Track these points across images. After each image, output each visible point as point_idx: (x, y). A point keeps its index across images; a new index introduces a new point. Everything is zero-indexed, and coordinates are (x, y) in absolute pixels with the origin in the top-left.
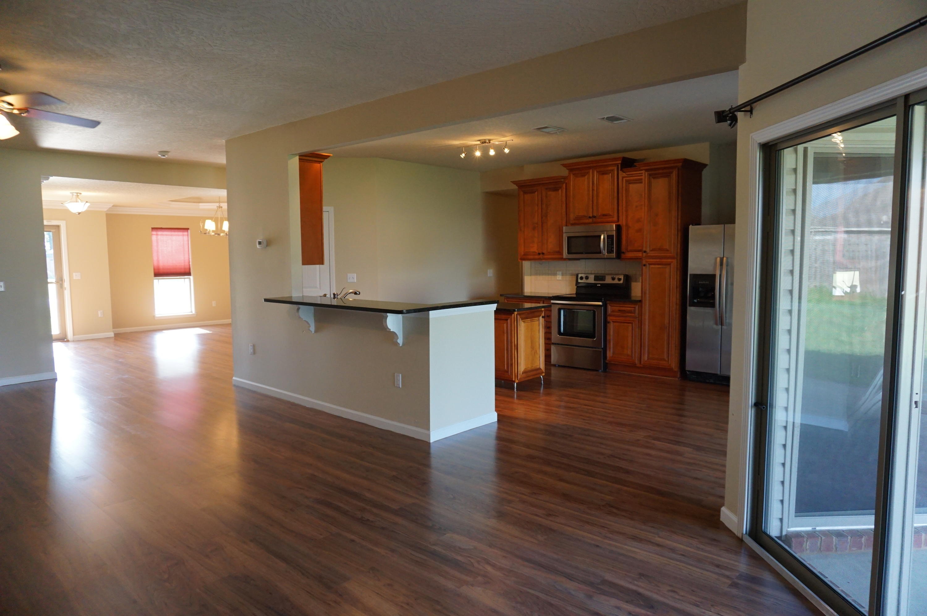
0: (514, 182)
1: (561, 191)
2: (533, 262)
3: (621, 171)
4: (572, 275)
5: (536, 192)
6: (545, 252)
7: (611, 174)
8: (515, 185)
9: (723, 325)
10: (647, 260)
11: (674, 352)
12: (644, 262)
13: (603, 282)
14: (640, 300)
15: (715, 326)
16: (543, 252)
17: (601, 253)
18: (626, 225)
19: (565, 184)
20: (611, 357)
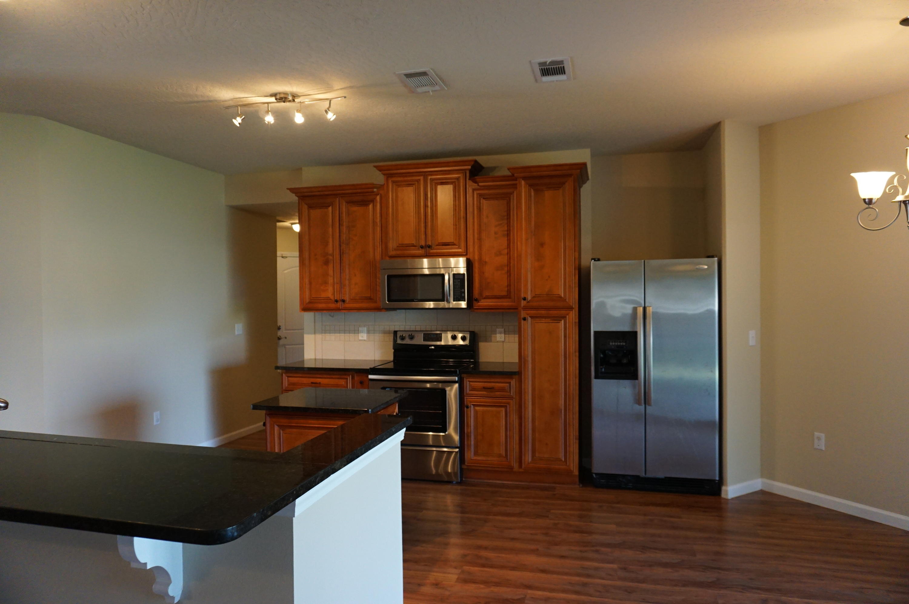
0: (292, 190)
1: (373, 205)
2: (318, 314)
3: (470, 181)
4: (385, 332)
5: (329, 206)
6: (347, 298)
7: (454, 184)
8: (294, 195)
9: (650, 405)
10: (529, 312)
11: (574, 448)
12: (523, 314)
13: (438, 343)
14: (518, 372)
15: (637, 407)
16: (342, 299)
17: (444, 301)
18: (480, 259)
19: (380, 196)
20: (472, 460)
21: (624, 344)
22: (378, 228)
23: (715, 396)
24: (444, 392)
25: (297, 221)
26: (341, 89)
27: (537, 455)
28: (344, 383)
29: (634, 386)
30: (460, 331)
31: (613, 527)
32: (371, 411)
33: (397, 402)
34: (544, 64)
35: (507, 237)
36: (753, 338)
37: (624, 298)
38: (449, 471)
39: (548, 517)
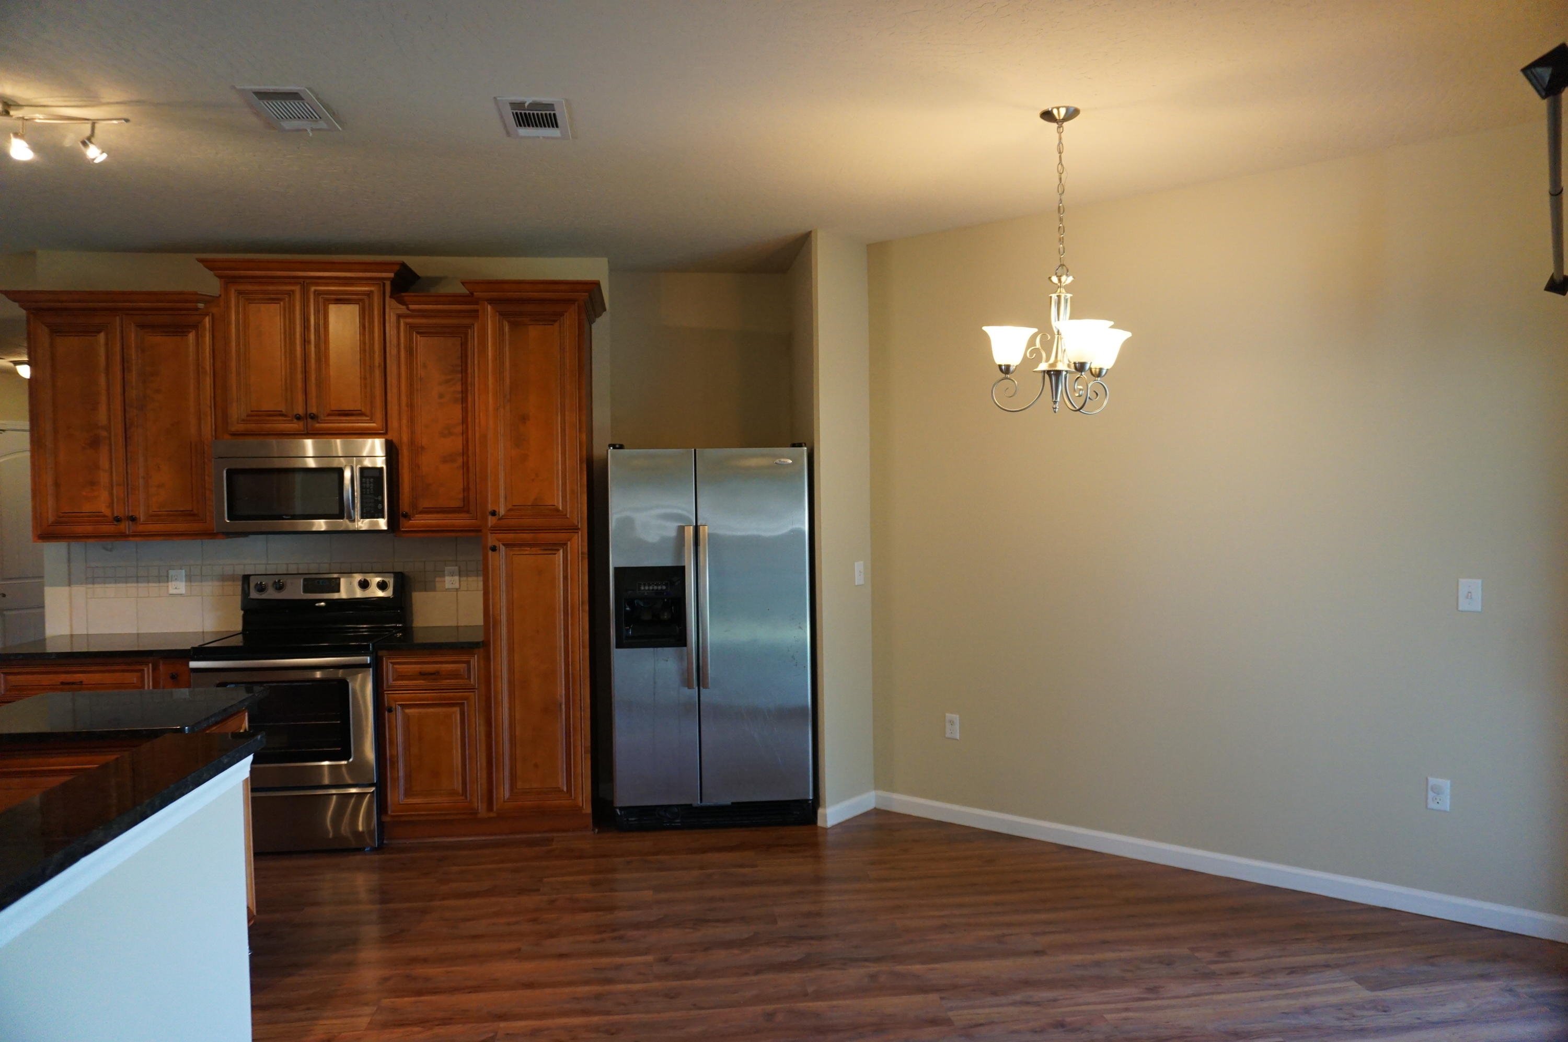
1: (197, 335)
3: (393, 300)
4: (223, 578)
5: (99, 332)
6: (140, 513)
7: (360, 303)
8: (17, 304)
9: (706, 687)
10: (501, 536)
11: (584, 767)
12: (491, 540)
13: (336, 596)
14: (483, 642)
15: (686, 690)
16: (130, 515)
17: (342, 518)
18: (412, 443)
19: (210, 317)
20: (400, 804)
21: (664, 588)
22: (208, 379)
23: (805, 667)
24: (343, 686)
25: (26, 359)
26: (117, 103)
27: (519, 785)
28: (135, 679)
29: (681, 659)
30: (378, 573)
31: (648, 895)
32: (188, 729)
33: (245, 709)
34: (521, 105)
35: (462, 404)
36: (860, 571)
37: (663, 511)
38: (360, 828)
39: (538, 890)
